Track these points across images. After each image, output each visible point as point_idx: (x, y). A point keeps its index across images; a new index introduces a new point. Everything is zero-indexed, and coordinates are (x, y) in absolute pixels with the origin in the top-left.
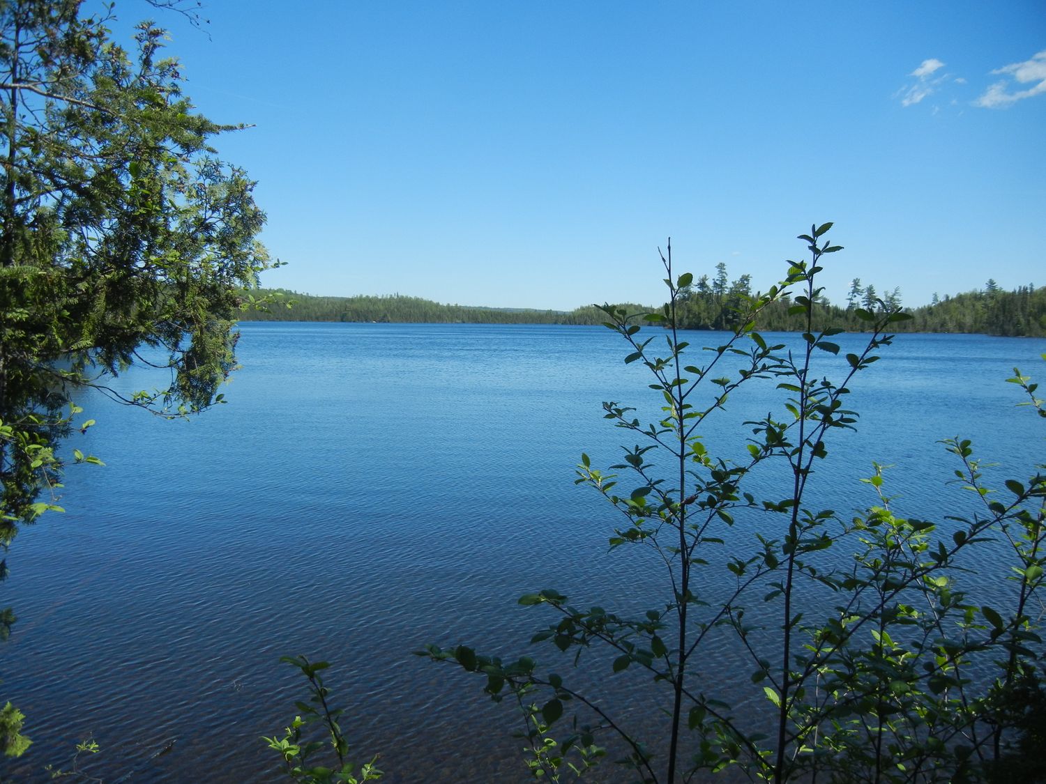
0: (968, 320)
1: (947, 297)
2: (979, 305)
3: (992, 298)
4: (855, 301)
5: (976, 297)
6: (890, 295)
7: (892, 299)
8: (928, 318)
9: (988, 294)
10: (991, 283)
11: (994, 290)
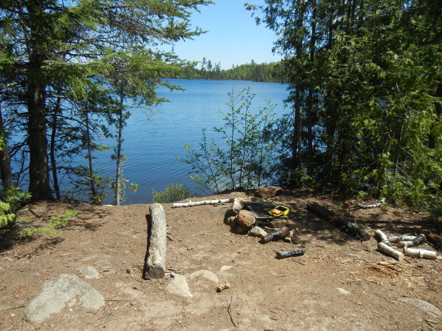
0: (245, 75)
1: (237, 66)
2: (248, 69)
3: (253, 67)
4: (204, 67)
5: (248, 66)
6: (217, 64)
7: (218, 66)
8: (231, 74)
9: (251, 65)
10: (253, 60)
11: (254, 64)
